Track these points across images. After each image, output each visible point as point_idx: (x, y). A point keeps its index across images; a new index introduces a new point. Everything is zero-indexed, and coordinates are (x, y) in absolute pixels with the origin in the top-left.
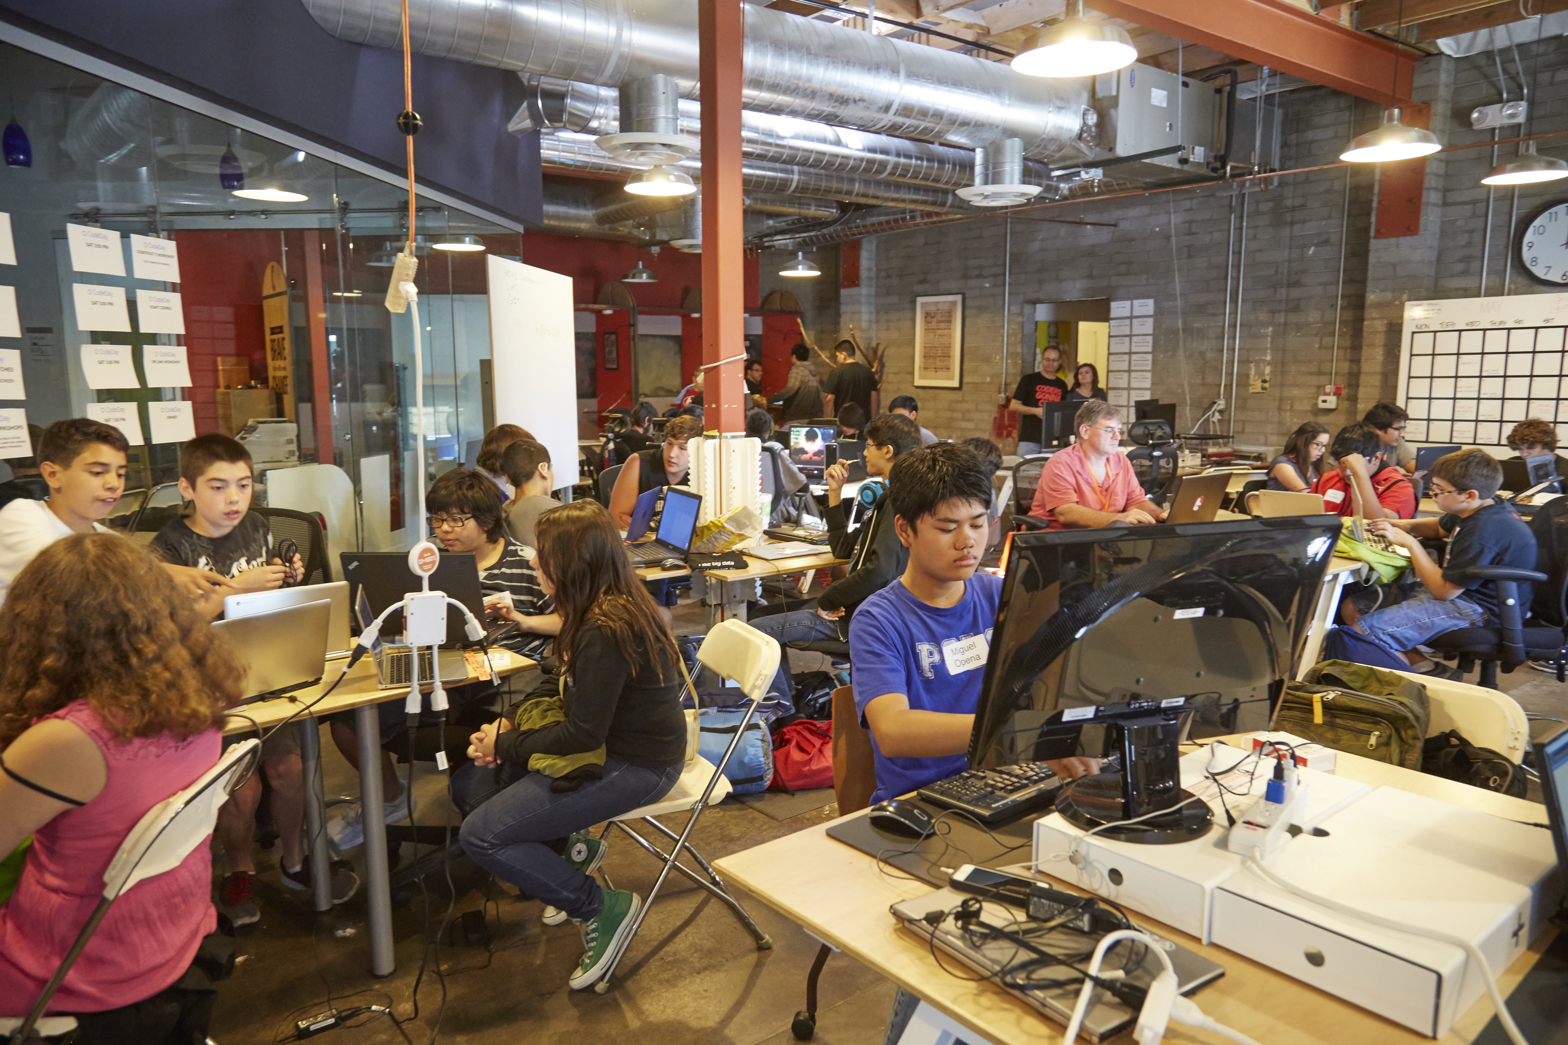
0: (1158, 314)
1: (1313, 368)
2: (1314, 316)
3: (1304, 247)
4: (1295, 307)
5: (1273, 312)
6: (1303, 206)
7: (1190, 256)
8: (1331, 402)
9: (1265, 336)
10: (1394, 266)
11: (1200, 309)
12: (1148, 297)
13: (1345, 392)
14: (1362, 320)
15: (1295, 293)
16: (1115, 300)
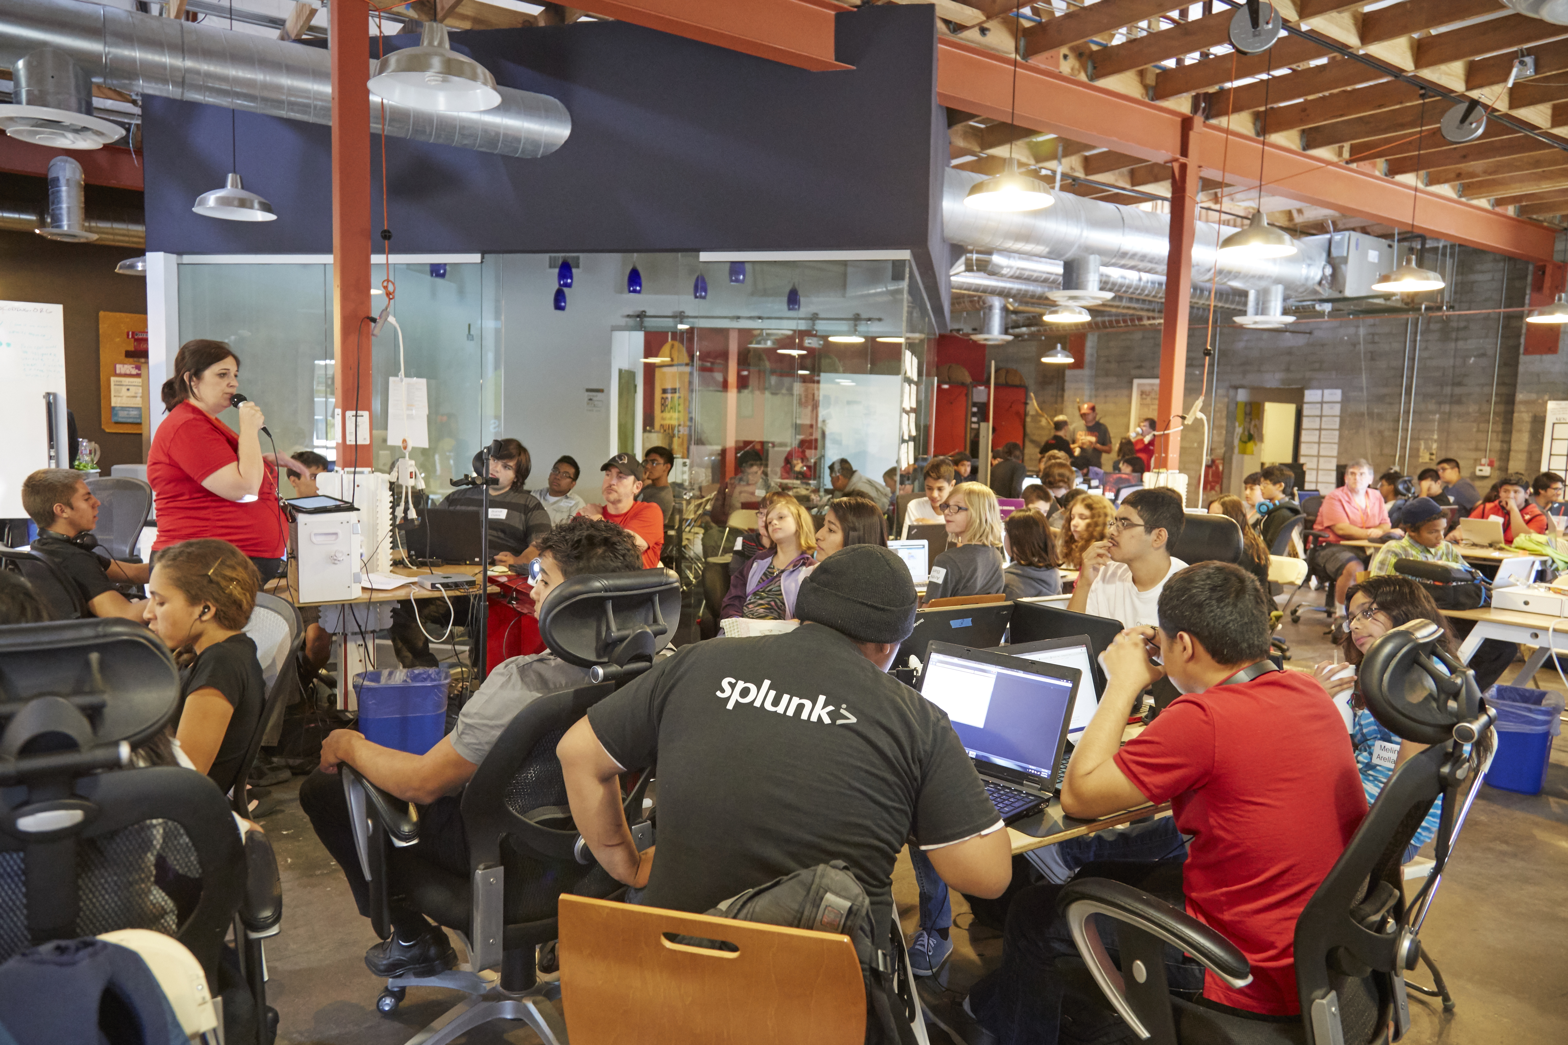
0: (1345, 401)
1: (1472, 445)
2: (1473, 408)
3: (1466, 358)
4: (1457, 400)
5: (1440, 403)
6: (1465, 328)
7: (1373, 359)
8: (1486, 471)
9: (1434, 421)
10: (1538, 375)
11: (1380, 399)
12: (1337, 388)
13: (1496, 464)
14: (1512, 412)
15: (1458, 390)
16: (1309, 388)
